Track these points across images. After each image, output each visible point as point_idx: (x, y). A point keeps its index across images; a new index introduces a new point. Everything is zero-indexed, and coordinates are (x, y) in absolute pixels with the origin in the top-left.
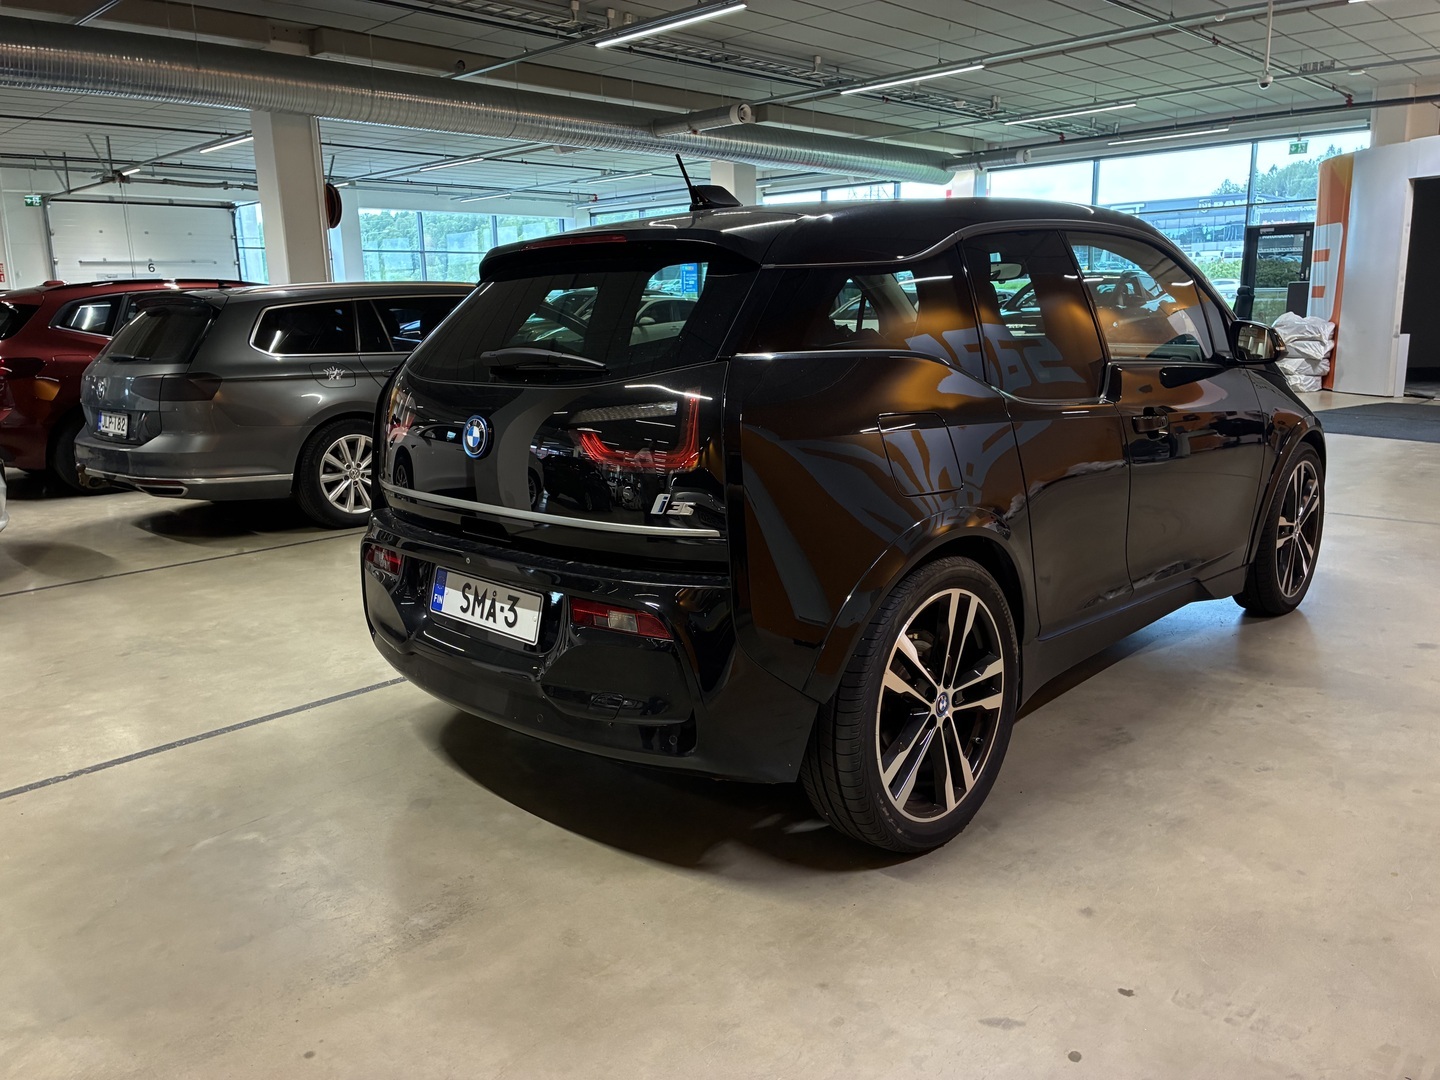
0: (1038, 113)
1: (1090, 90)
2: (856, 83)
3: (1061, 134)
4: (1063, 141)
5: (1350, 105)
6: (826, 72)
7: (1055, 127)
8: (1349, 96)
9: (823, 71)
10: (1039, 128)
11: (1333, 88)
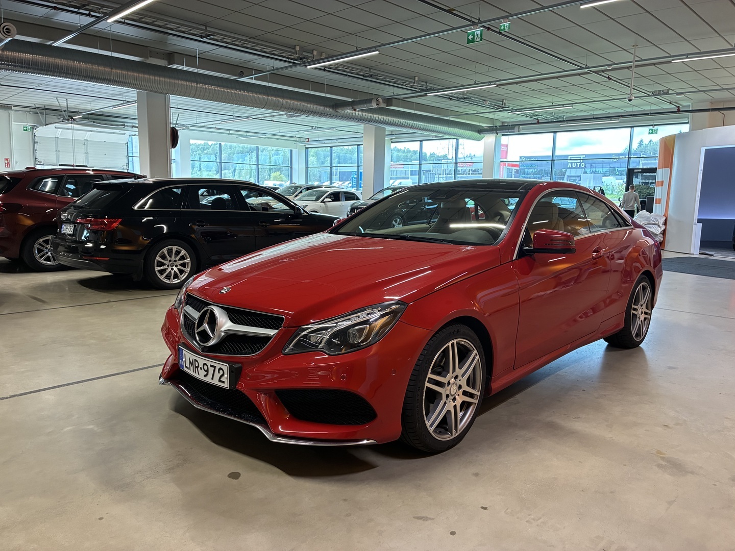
0: (526, 109)
1: (550, 99)
2: (435, 90)
3: (538, 119)
4: (538, 123)
5: (679, 111)
6: (421, 84)
7: (534, 116)
8: (678, 107)
10: (526, 116)
11: (670, 103)
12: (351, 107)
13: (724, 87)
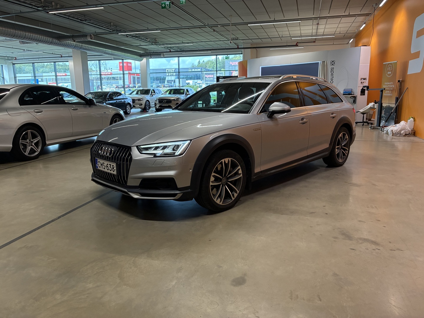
0: (167, 44)
1: (181, 39)
2: (122, 31)
3: (170, 50)
4: (170, 52)
5: (238, 48)
6: (114, 27)
7: (169, 48)
8: (238, 46)
9: (113, 27)
10: (165, 48)
11: (235, 44)
12: (72, 39)
13: (260, 37)
